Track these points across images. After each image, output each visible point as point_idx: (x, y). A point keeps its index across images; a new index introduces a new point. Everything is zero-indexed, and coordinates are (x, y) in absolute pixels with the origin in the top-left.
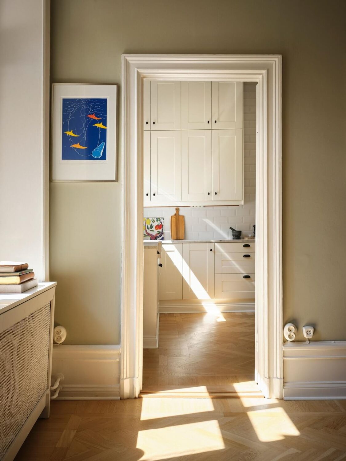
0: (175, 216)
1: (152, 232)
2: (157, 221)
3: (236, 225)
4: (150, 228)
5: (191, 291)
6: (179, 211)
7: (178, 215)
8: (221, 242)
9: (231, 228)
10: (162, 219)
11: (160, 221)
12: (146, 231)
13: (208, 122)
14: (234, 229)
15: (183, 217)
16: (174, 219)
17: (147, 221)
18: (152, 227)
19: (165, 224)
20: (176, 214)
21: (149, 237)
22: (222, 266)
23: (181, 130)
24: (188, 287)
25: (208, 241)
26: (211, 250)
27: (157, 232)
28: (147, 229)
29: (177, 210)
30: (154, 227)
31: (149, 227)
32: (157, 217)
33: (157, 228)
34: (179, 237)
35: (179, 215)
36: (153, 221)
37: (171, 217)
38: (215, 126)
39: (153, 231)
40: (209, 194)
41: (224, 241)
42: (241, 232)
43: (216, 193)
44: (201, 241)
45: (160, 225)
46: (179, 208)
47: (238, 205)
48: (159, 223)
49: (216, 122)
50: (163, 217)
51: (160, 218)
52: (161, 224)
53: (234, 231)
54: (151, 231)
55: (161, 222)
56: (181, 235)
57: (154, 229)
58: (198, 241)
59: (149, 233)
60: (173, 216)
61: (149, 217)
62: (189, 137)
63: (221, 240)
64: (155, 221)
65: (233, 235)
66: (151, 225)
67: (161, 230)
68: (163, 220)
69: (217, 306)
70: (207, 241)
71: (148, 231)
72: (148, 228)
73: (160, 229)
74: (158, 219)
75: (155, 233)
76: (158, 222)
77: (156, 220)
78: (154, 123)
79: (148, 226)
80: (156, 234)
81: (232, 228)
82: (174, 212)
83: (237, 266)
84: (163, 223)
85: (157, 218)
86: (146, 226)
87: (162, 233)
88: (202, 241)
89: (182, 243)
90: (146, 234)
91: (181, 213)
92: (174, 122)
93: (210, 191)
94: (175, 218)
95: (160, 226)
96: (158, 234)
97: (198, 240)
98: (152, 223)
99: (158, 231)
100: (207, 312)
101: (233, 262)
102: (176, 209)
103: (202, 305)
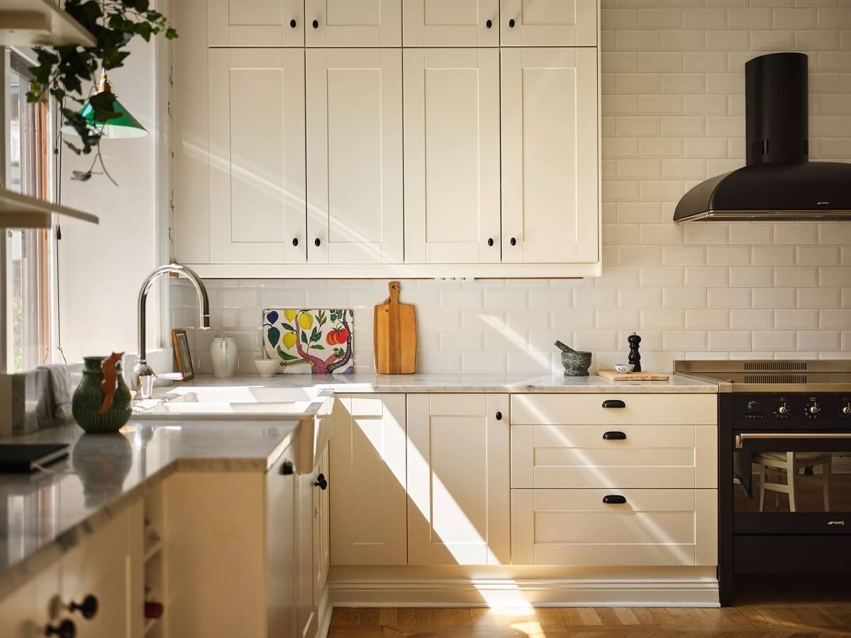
0: (387, 307)
1: (317, 350)
2: (333, 319)
3: (575, 336)
4: (312, 339)
5: (436, 538)
6: (399, 292)
7: (396, 302)
8: (530, 390)
9: (559, 344)
10: (348, 312)
11: (342, 320)
12: (300, 348)
13: (489, 24)
14: (567, 348)
15: (413, 308)
16: (384, 315)
17: (303, 319)
18: (316, 336)
19: (356, 328)
20: (390, 300)
21: (308, 367)
22: (534, 465)
23: (402, 47)
24: (425, 528)
25: (490, 388)
26: (499, 416)
27: (334, 352)
28: (301, 343)
29: (395, 286)
30: (324, 337)
31: (309, 336)
32: (332, 307)
33: (333, 339)
34: (400, 368)
35: (399, 303)
36: (321, 320)
37: (376, 307)
38: (510, 37)
39: (320, 347)
40: (491, 242)
41: (542, 388)
42: (589, 355)
43: (513, 242)
44: (465, 388)
45: (342, 331)
46: (399, 283)
47: (582, 278)
48: (338, 324)
49: (512, 23)
50: (351, 308)
51: (343, 312)
52: (343, 327)
53: (570, 354)
54: (313, 347)
55: (345, 323)
56: (406, 360)
57: (322, 341)
58: (455, 388)
59: (307, 354)
60: (381, 305)
61: (307, 308)
62: (426, 69)
63: (530, 386)
64: (326, 318)
65: (567, 366)
66: (315, 328)
67: (344, 346)
68: (352, 315)
69: (520, 586)
70: (485, 388)
71: (305, 347)
72: (305, 340)
73: (342, 342)
74: (336, 314)
75: (326, 352)
76: (337, 321)
77: (328, 314)
78: (315, 24)
79: (304, 334)
80: (331, 357)
81: (563, 345)
82: (386, 294)
83: (591, 466)
84: (350, 325)
85: (332, 311)
86: (297, 332)
87: (349, 354)
88: (470, 388)
89: (406, 393)
90: (300, 358)
91: (406, 297)
92: (380, 24)
93: (494, 235)
94: (387, 311)
95: (343, 335)
96: (337, 356)
97: (457, 385)
98: (316, 324)
99: (336, 349)
100: (489, 604)
101: (578, 454)
102: (390, 284)
103: (473, 582)
